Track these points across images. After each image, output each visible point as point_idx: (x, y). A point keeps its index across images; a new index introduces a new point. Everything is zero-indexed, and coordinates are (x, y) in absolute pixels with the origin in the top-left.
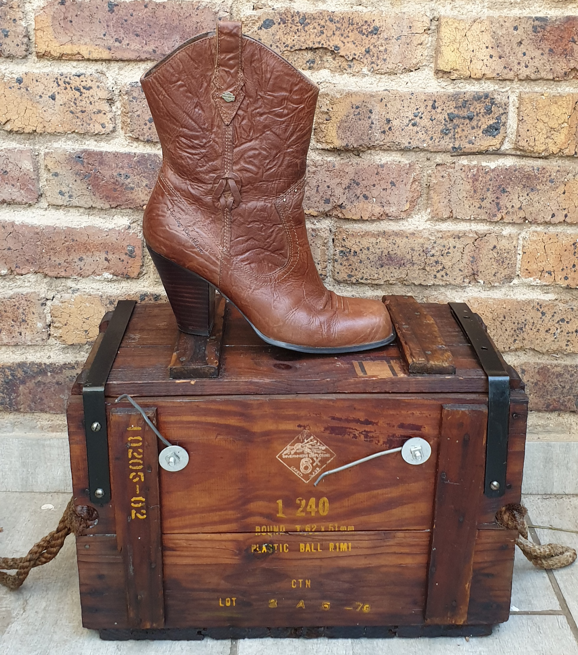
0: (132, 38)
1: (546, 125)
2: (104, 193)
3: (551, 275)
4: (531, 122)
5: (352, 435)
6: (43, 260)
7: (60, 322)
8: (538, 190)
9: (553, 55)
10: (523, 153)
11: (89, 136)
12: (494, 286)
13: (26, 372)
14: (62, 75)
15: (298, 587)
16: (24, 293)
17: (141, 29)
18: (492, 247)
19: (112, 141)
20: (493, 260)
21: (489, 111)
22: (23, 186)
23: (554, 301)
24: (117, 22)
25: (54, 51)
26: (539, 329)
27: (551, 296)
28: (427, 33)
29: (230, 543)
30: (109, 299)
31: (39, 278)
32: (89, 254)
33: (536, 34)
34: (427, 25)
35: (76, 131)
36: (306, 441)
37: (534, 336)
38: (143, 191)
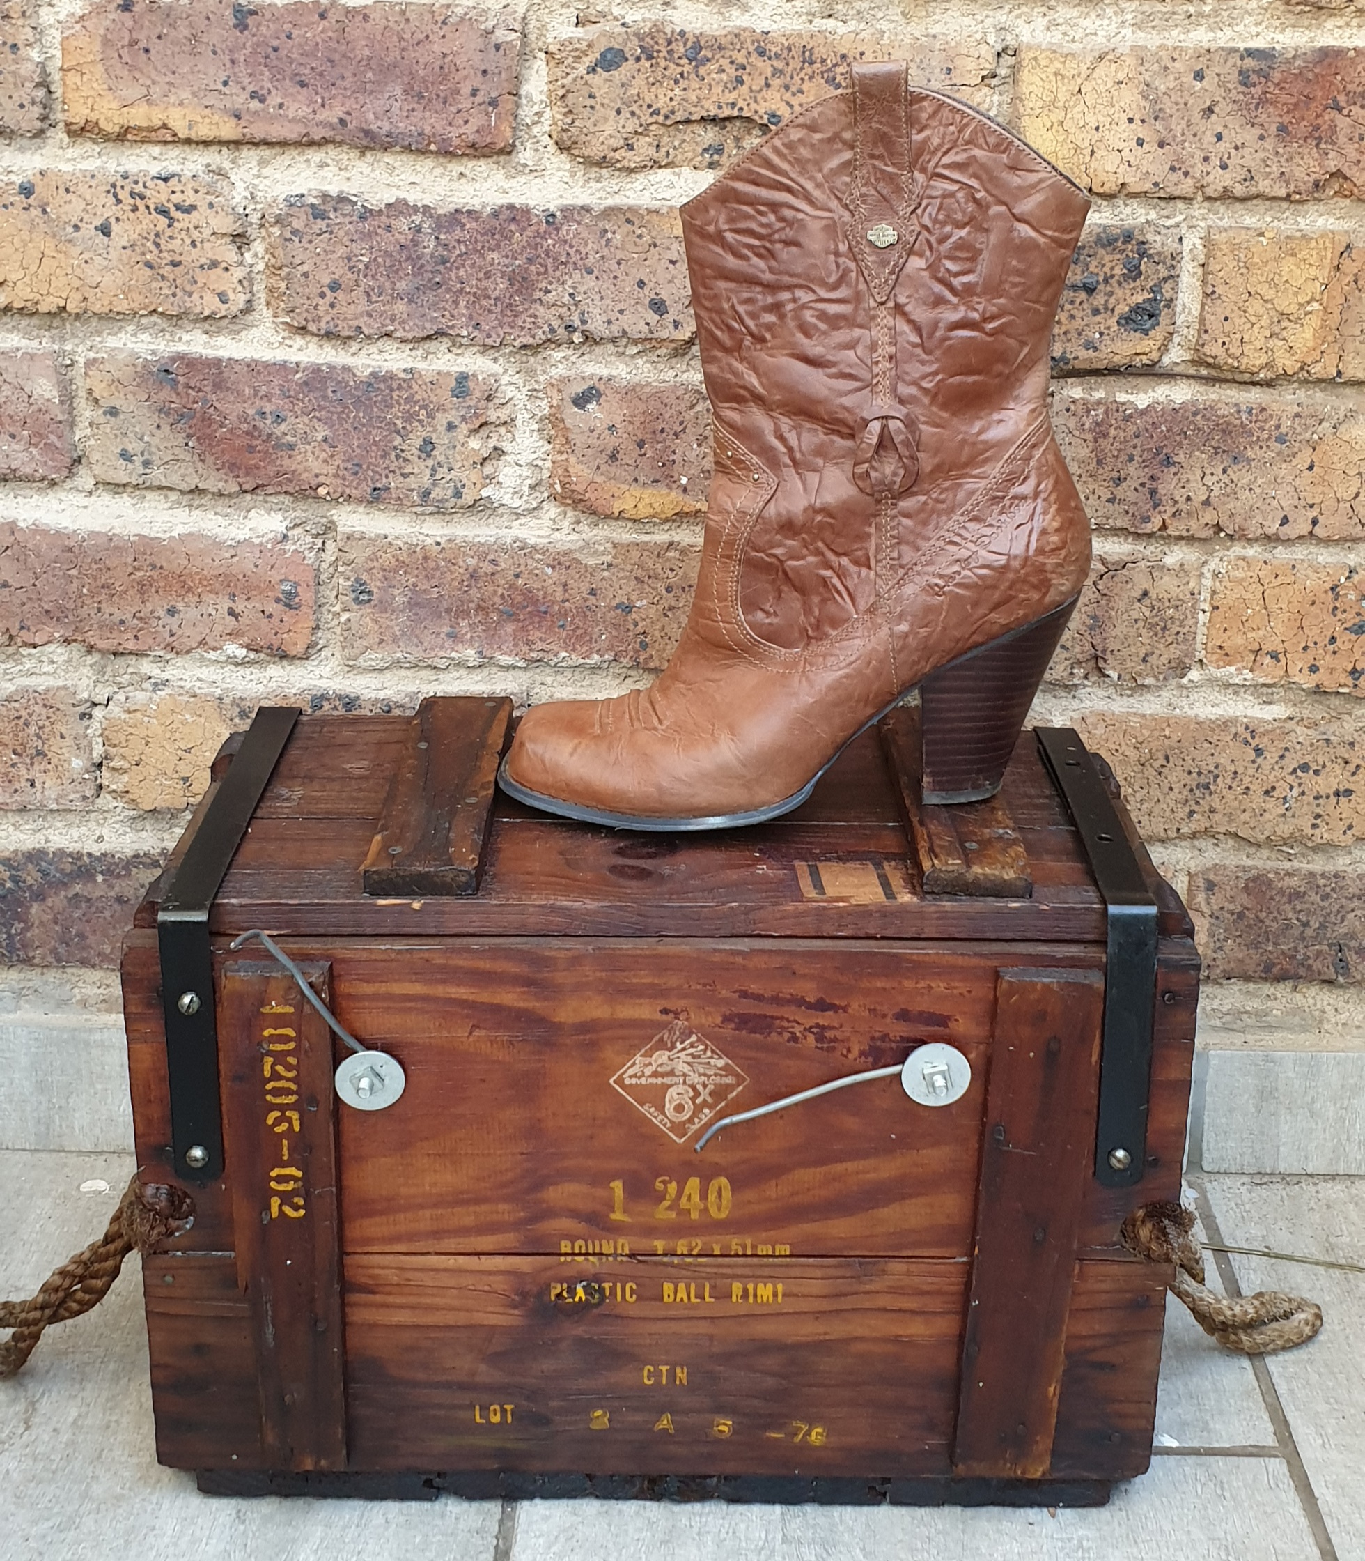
0: (291, 90)
1: (1269, 306)
2: (227, 457)
3: (1278, 661)
4: (1234, 298)
5: (787, 1035)
6: (83, 612)
7: (123, 757)
8: (1249, 461)
9: (1288, 139)
10: (1213, 373)
11: (191, 321)
12: (1143, 685)
13: (45, 874)
14: (125, 177)
15: (658, 1382)
16: (40, 689)
17: (312, 68)
18: (1138, 594)
19: (244, 333)
20: (1141, 624)
21: (1134, 273)
22: (37, 438)
23: (1285, 721)
24: (255, 52)
25: (108, 120)
26: (1248, 788)
27: (1278, 711)
28: (989, 86)
29: (500, 1278)
30: (238, 706)
31: (76, 655)
32: (190, 598)
33: (1246, 90)
34: (988, 66)
35: (160, 310)
36: (679, 1046)
37: (1236, 804)
38: (317, 451)
